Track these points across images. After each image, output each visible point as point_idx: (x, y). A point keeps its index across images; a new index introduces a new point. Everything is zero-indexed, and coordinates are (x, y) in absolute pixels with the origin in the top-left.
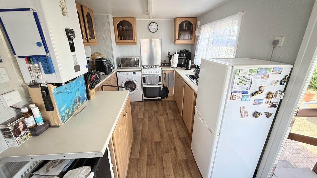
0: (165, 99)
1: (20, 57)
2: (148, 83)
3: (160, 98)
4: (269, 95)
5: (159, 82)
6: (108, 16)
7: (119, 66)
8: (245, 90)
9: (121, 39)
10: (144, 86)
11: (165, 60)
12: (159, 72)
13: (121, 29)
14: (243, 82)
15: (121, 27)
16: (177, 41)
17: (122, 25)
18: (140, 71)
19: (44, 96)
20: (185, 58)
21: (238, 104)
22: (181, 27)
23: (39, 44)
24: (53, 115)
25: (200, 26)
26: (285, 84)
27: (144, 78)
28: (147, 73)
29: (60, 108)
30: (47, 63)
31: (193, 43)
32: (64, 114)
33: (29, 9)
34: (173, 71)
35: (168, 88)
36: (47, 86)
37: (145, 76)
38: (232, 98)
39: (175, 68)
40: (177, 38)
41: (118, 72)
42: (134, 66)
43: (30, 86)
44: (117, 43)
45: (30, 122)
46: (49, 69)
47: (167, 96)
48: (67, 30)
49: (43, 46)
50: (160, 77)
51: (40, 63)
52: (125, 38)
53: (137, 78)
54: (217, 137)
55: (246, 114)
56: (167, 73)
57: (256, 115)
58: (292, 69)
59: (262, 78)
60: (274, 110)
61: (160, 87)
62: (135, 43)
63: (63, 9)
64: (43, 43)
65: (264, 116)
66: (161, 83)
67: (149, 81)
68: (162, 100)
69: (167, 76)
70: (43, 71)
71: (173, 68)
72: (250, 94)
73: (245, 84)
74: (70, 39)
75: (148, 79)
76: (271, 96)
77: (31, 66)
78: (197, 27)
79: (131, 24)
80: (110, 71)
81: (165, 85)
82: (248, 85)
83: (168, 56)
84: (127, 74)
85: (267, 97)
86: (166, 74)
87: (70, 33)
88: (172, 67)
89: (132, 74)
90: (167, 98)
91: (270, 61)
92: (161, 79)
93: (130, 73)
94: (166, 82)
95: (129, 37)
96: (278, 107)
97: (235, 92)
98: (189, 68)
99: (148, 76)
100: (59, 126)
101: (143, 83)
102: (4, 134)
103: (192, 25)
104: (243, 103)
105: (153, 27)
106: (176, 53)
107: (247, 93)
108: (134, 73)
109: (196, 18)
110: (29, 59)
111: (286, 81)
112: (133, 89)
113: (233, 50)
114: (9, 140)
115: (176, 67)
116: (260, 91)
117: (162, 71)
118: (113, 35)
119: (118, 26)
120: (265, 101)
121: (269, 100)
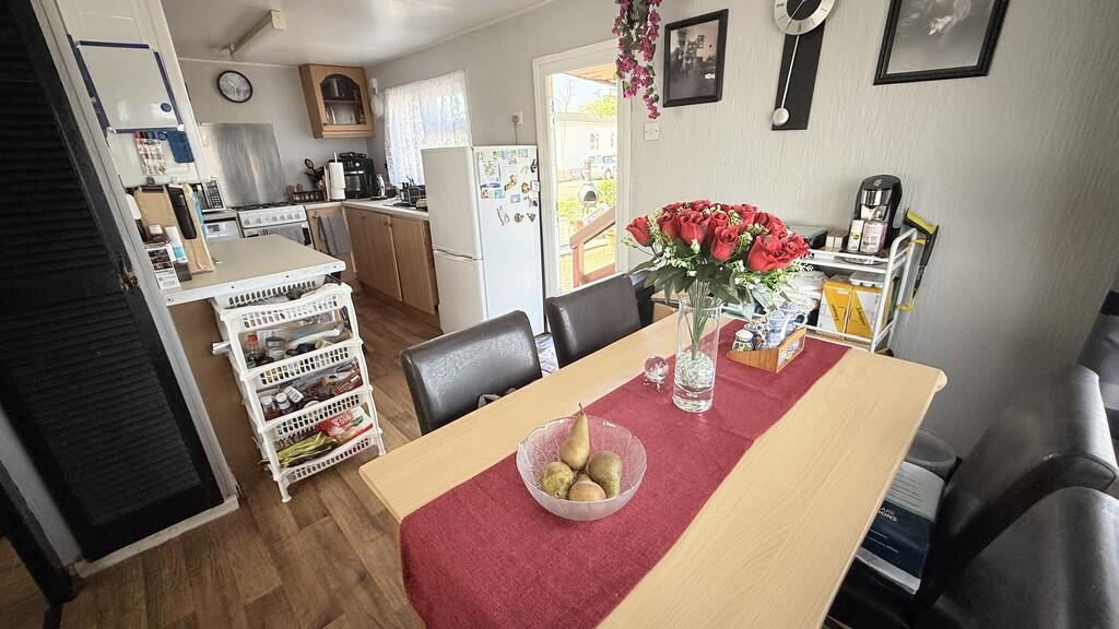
4: (525, 188)
5: (306, 244)
8: (495, 182)
11: (299, 186)
12: (298, 216)
14: (490, 171)
16: (325, 128)
18: (234, 219)
19: (178, 207)
20: (361, 172)
21: (492, 204)
22: (326, 89)
23: (164, 107)
24: (192, 247)
25: (383, 90)
26: (536, 170)
28: (259, 221)
30: (183, 141)
31: (368, 134)
33: (146, 47)
34: (339, 209)
36: (181, 187)
37: (254, 232)
38: (484, 196)
39: (342, 200)
40: (324, 119)
49: (173, 111)
50: (305, 230)
51: (166, 144)
54: (479, 262)
55: (507, 219)
56: (324, 217)
57: (518, 218)
58: (537, 150)
59: (510, 163)
60: (536, 210)
65: (527, 219)
69: (325, 223)
71: (335, 201)
72: (502, 188)
73: (493, 173)
78: (370, 92)
82: (497, 175)
83: (307, 174)
85: (523, 191)
86: (319, 219)
88: (332, 201)
92: (308, 236)
94: (326, 241)
96: (538, 203)
97: (485, 186)
98: (383, 194)
102: (154, 262)
103: (357, 87)
104: (498, 202)
105: (234, 84)
106: (334, 161)
108: (213, 229)
111: (535, 166)
113: (467, 138)
114: (163, 274)
115: (343, 197)
116: (513, 182)
117: (306, 212)
120: (523, 196)
121: (526, 195)
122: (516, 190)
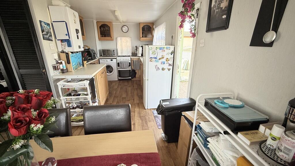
0: (134, 79)
1: (58, 40)
2: (121, 67)
3: (130, 78)
5: (129, 66)
6: (93, 21)
7: (101, 55)
8: (156, 57)
9: (102, 37)
10: (118, 69)
11: (134, 52)
12: (129, 60)
13: (102, 30)
14: (154, 53)
15: (102, 28)
16: (141, 38)
17: (103, 27)
18: (116, 59)
19: (67, 57)
21: (154, 64)
22: (143, 29)
23: (66, 35)
24: (69, 66)
25: (155, 29)
26: (173, 54)
27: (118, 63)
28: (120, 60)
29: (73, 64)
30: (69, 43)
31: (152, 40)
32: (74, 67)
33: (64, 21)
34: (139, 59)
35: (135, 71)
36: (68, 52)
37: (119, 62)
38: (150, 61)
39: (140, 57)
40: (141, 36)
41: (100, 60)
42: (112, 55)
43: (61, 52)
44: (99, 39)
45: (61, 67)
46: (69, 45)
47: (135, 77)
48: (76, 30)
49: (68, 35)
50: (130, 63)
51: (66, 43)
52: (105, 36)
53: (113, 64)
54: (147, 81)
55: (158, 69)
56: (134, 60)
57: (163, 69)
58: (174, 47)
59: (162, 51)
60: (171, 67)
61: (130, 70)
62: (112, 40)
63: (75, 20)
64: (68, 34)
65: (166, 70)
66: (130, 67)
67: (122, 65)
68: (132, 79)
70: (67, 46)
72: (158, 59)
73: (155, 54)
74: (77, 33)
75: (121, 64)
76: (168, 60)
77: (62, 43)
79: (109, 26)
80: (95, 58)
81: (133, 69)
82: (156, 55)
83: (135, 49)
84: (107, 61)
85: (166, 61)
87: (77, 31)
88: (138, 56)
89: (110, 61)
90: (135, 78)
91: (171, 45)
92: (130, 65)
93: (108, 60)
94: (134, 66)
95: (108, 35)
96: (172, 65)
97: (151, 58)
99: (121, 62)
100: (72, 72)
101: (118, 67)
102: (53, 68)
103: (151, 28)
104: (156, 63)
105: (125, 29)
106: (140, 47)
107: (157, 58)
108: (112, 60)
109: (153, 23)
110: (62, 41)
112: (111, 72)
114: (55, 71)
116: (163, 57)
117: (131, 59)
118: (96, 33)
119: (100, 27)
120: (166, 62)
121: (167, 62)
122: (164, 60)
